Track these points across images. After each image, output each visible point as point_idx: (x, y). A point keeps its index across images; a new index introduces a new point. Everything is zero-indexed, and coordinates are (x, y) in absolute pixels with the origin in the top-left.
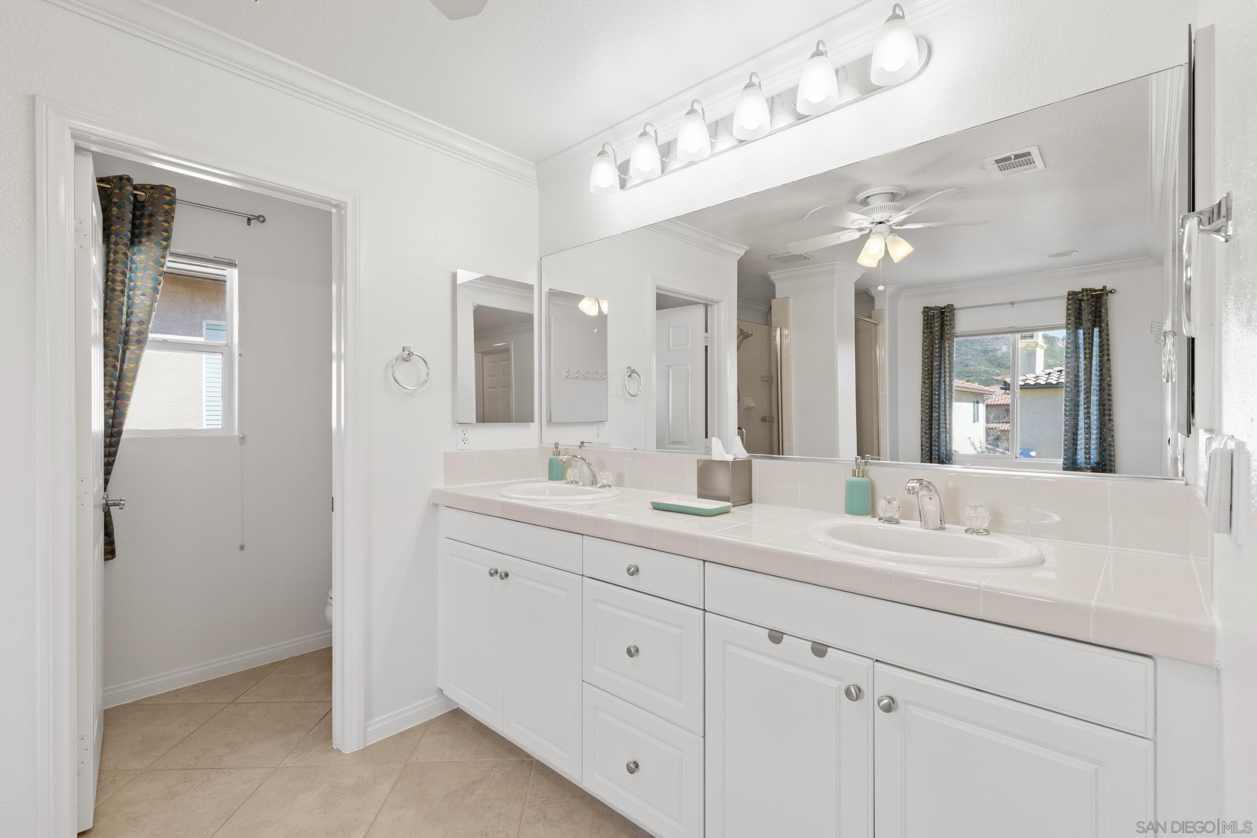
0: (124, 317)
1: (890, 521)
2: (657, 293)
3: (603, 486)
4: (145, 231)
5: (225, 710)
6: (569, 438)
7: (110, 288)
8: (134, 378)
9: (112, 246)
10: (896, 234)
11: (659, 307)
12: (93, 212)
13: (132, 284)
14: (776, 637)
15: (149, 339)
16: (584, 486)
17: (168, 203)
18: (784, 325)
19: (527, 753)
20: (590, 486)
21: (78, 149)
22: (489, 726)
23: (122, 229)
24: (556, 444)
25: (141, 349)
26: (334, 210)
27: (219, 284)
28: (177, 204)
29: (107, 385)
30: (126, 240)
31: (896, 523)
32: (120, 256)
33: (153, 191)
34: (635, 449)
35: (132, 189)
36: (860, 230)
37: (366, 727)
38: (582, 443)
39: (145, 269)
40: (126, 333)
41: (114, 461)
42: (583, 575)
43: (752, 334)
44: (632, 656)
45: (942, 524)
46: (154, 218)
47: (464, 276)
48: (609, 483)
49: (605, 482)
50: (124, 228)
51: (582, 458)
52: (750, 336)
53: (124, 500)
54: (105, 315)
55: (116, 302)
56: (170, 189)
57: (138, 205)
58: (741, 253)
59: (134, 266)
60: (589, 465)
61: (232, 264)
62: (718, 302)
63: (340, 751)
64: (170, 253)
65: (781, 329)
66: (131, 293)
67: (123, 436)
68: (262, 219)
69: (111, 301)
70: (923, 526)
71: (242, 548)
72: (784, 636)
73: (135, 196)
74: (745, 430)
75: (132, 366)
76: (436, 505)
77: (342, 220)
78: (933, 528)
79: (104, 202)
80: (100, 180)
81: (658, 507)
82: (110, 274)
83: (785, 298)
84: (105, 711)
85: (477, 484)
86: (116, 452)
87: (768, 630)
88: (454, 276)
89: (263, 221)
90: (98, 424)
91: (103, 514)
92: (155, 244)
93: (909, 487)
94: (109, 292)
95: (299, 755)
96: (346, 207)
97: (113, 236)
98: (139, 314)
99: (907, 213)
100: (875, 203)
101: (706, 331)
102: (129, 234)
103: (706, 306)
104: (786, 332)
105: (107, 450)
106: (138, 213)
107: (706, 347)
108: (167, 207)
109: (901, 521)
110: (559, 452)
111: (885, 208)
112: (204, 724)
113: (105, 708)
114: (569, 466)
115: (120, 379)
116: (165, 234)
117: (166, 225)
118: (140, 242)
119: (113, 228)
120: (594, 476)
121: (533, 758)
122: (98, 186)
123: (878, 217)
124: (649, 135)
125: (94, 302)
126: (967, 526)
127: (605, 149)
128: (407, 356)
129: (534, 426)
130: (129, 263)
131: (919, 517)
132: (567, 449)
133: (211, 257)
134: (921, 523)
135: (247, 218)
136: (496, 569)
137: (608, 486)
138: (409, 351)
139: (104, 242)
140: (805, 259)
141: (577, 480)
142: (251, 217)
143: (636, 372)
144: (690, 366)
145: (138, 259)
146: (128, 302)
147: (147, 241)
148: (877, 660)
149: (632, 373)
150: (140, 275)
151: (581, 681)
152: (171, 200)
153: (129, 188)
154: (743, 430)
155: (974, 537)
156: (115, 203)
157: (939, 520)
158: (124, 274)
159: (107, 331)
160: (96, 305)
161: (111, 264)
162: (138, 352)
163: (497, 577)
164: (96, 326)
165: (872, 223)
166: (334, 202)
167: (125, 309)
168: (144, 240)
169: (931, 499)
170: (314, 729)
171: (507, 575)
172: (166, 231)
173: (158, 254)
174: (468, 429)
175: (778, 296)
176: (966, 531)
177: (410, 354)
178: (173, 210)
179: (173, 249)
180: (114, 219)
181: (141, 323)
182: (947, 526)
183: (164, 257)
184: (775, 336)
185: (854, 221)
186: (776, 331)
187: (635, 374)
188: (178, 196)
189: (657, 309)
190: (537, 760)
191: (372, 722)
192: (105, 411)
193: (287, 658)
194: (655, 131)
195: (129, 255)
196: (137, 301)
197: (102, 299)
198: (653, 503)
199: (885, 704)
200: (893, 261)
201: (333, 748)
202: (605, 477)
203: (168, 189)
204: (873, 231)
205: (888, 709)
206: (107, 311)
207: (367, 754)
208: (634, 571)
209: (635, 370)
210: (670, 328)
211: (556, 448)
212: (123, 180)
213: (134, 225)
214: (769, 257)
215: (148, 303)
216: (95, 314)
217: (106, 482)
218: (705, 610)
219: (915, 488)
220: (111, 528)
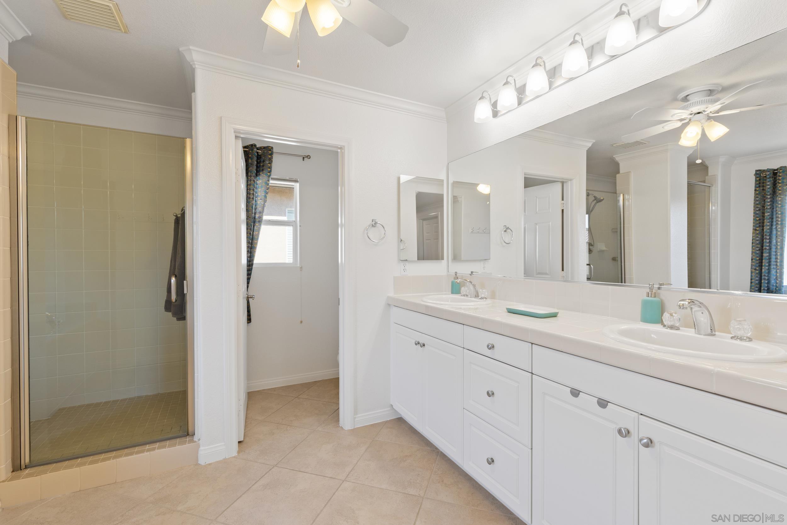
0: (254, 210)
1: (672, 327)
2: (525, 177)
3: (482, 298)
4: (261, 169)
5: (294, 400)
6: (463, 269)
7: (248, 197)
8: (258, 239)
9: (249, 177)
10: (712, 120)
11: (526, 186)
12: (242, 164)
13: (257, 194)
14: (575, 393)
15: (263, 220)
16: (471, 298)
17: (270, 155)
18: (626, 192)
19: (436, 447)
20: (474, 298)
21: (236, 137)
22: (417, 429)
23: (253, 169)
24: (456, 273)
25: (260, 225)
26: (339, 150)
27: (291, 189)
28: (274, 154)
29: (248, 242)
30: (254, 174)
31: (677, 329)
32: (252, 182)
33: (264, 149)
34: (504, 277)
35: (256, 150)
36: (681, 120)
37: (355, 418)
38: (472, 272)
39: (261, 187)
40: (255, 218)
41: (250, 277)
42: (464, 348)
43: (604, 199)
44: (490, 396)
45: (712, 332)
46: (265, 163)
47: (404, 178)
48: (486, 297)
49: (483, 296)
50: (253, 168)
51: (470, 282)
52: (602, 201)
53: (254, 296)
54: (247, 209)
55: (250, 204)
56: (271, 148)
57: (259, 157)
58: (590, 145)
59: (257, 186)
60: (474, 286)
61: (296, 181)
62: (571, 180)
63: (343, 428)
64: (271, 178)
65: (623, 195)
66: (256, 199)
67: (254, 266)
68: (309, 157)
69: (249, 203)
70: (697, 332)
71: (301, 322)
72: (580, 393)
73: (258, 152)
74: (593, 266)
75: (257, 233)
76: (389, 305)
77: (343, 154)
78: (704, 334)
79: (246, 157)
80: (244, 147)
81: (511, 311)
82: (248, 191)
83: (628, 172)
84: (248, 392)
85: (411, 295)
86: (251, 273)
87: (570, 389)
88: (399, 179)
89: (310, 158)
90: (244, 261)
91: (246, 301)
92: (265, 175)
93: (680, 304)
94: (248, 199)
95: (324, 426)
96: (344, 148)
97: (249, 173)
98: (259, 209)
99: (721, 104)
100: (693, 99)
101: (563, 200)
102: (255, 171)
103: (563, 183)
104: (626, 197)
105: (248, 272)
106: (259, 161)
107: (563, 210)
108: (270, 156)
109: (680, 328)
110: (458, 277)
111: (702, 102)
112: (286, 405)
113: (248, 391)
114: (464, 285)
115: (252, 239)
116: (269, 170)
117: (269, 165)
118: (260, 174)
119: (249, 169)
120: (477, 293)
121: (439, 450)
122: (244, 150)
123: (695, 109)
124: (509, 83)
125: (243, 205)
126: (732, 334)
127: (484, 95)
128: (374, 224)
129: (444, 262)
130: (255, 185)
131: (694, 327)
132: (462, 276)
133: (288, 178)
134: (695, 331)
135: (302, 158)
136: (419, 342)
137: (485, 298)
138: (375, 222)
139: (246, 176)
140: (642, 144)
141: (467, 294)
142: (304, 157)
143: (510, 229)
144: (550, 223)
145: (259, 183)
146: (255, 203)
147: (262, 174)
148: (641, 414)
149: (507, 229)
150: (259, 190)
151: (463, 408)
152: (271, 153)
153: (255, 150)
154: (591, 266)
155: (738, 342)
156: (250, 157)
157: (710, 329)
158: (253, 190)
159: (248, 217)
160: (243, 206)
161: (249, 186)
162: (259, 226)
163: (419, 346)
164: (243, 216)
165: (691, 114)
166: (339, 147)
167: (254, 206)
168: (261, 173)
169: (702, 313)
170: (332, 415)
171: (424, 345)
172: (269, 168)
173: (266, 179)
174: (406, 263)
175: (621, 171)
176: (732, 338)
177: (376, 223)
178: (272, 157)
179: (272, 176)
180: (250, 165)
181: (260, 213)
182: (717, 333)
183: (269, 181)
184: (619, 201)
185: (674, 115)
186: (619, 196)
187: (509, 230)
188: (274, 150)
189: (525, 188)
190: (441, 452)
191: (358, 416)
192: (247, 254)
193: (321, 380)
194: (514, 80)
195: (255, 181)
196: (258, 203)
197: (246, 202)
198: (507, 309)
199: (646, 442)
200: (710, 140)
201: (339, 426)
202: (483, 293)
203: (270, 148)
204: (692, 120)
205: (647, 446)
206: (247, 208)
207: (354, 431)
208: (491, 347)
209: (509, 227)
210: (537, 199)
211: (455, 275)
212: (253, 146)
213: (257, 166)
214: (613, 145)
215: (263, 203)
216: (243, 210)
217: (248, 287)
218: (532, 373)
219: (685, 305)
220: (249, 308)
